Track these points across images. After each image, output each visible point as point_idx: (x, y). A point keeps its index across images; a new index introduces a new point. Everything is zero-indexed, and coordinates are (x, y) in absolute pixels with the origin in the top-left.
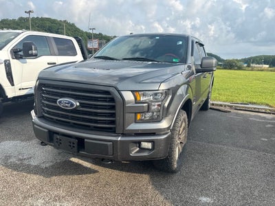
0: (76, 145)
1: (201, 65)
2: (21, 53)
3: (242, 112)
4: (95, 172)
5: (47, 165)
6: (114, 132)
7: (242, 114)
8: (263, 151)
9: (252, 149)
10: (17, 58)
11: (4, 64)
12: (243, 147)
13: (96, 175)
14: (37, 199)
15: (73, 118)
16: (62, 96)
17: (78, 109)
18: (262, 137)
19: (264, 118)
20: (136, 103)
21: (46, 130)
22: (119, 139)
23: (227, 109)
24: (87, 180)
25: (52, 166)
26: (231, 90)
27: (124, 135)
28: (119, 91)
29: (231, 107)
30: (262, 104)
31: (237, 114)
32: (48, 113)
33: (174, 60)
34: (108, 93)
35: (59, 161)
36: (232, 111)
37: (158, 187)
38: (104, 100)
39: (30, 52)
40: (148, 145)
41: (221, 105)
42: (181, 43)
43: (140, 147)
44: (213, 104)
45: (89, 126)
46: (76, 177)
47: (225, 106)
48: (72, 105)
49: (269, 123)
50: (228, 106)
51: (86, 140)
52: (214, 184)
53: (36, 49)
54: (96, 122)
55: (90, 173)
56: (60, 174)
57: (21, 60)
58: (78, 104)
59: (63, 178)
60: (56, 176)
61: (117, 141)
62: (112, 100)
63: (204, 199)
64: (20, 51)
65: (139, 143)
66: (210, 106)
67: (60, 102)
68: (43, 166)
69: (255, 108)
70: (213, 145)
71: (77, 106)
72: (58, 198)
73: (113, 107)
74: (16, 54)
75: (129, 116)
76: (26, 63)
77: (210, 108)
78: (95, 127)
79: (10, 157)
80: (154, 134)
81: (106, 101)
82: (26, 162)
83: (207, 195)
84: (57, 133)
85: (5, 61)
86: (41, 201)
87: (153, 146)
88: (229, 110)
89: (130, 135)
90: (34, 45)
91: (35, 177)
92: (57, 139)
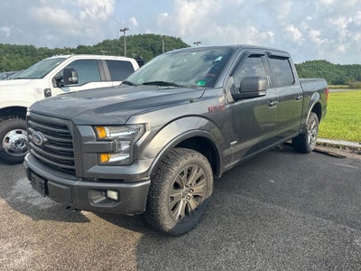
0: (43, 187)
1: (240, 89)
5: (46, 207)
6: (74, 175)
9: (332, 218)
10: (58, 86)
11: (43, 93)
13: (86, 225)
17: (45, 146)
20: (98, 140)
22: (77, 183)
28: (75, 125)
29: (353, 149)
33: (199, 83)
34: (65, 127)
39: (70, 79)
40: (113, 195)
41: (338, 147)
43: (106, 196)
44: (318, 144)
47: (344, 147)
50: (350, 148)
51: (49, 182)
53: (76, 76)
54: (59, 161)
56: (49, 218)
57: (63, 88)
58: (46, 139)
59: (50, 223)
60: (44, 219)
61: (73, 186)
62: (68, 135)
64: (61, 79)
65: (105, 191)
66: (312, 147)
68: (42, 207)
70: (269, 205)
74: (59, 82)
76: (69, 91)
77: (315, 151)
80: (121, 181)
82: (29, 201)
84: (33, 171)
85: (46, 90)
86: (10, 244)
87: (119, 196)
88: (342, 154)
89: (91, 180)
90: (74, 71)
91: (25, 218)
92: (33, 178)
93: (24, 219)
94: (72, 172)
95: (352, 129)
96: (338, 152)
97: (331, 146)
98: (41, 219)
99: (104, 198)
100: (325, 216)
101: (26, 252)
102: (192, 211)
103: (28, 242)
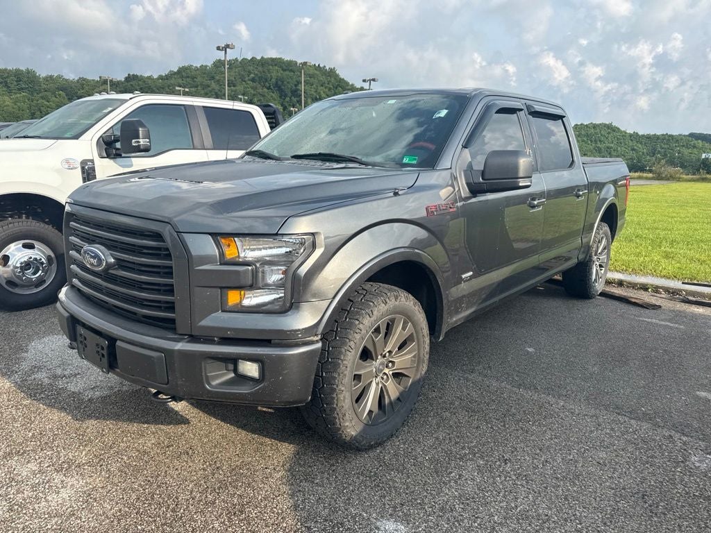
0: (105, 353)
1: (483, 173)
5: (97, 395)
6: (174, 330)
7: (695, 317)
9: (646, 417)
10: (108, 156)
11: (79, 169)
13: (181, 429)
15: (108, 292)
16: (91, 240)
17: (111, 272)
20: (222, 263)
21: (66, 315)
22: (179, 346)
23: (657, 299)
25: (104, 399)
27: (194, 339)
28: (178, 233)
29: (673, 293)
33: (405, 160)
34: (157, 236)
36: (671, 305)
38: (153, 252)
39: (134, 142)
40: (251, 369)
41: (644, 288)
43: (235, 370)
44: (608, 283)
46: (135, 427)
47: (656, 289)
48: (101, 261)
50: (667, 290)
51: (119, 343)
53: (148, 136)
54: (142, 302)
56: (106, 417)
57: (119, 160)
59: (109, 425)
60: (97, 418)
61: (173, 351)
63: (390, 526)
64: (116, 141)
65: (233, 361)
66: (599, 287)
67: (84, 255)
68: (89, 395)
70: (528, 394)
75: (204, 295)
76: (131, 165)
77: (603, 294)
78: (143, 315)
80: (266, 342)
81: (156, 256)
82: (61, 384)
84: (83, 323)
85: (84, 163)
86: (33, 466)
87: (262, 371)
88: (653, 300)
89: (208, 340)
90: (143, 125)
91: (56, 415)
92: (81, 335)
93: (55, 417)
94: (168, 326)
95: (667, 256)
96: (646, 297)
97: (633, 286)
98: (90, 417)
99: (232, 375)
100: (633, 414)
101: (70, 481)
102: (391, 403)
103: (70, 463)
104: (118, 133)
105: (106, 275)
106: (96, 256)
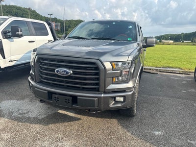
0: (70, 101)
1: (146, 43)
2: (10, 34)
3: (165, 73)
4: (79, 119)
5: (43, 117)
7: (165, 75)
8: (185, 99)
10: (6, 38)
12: (172, 97)
14: (44, 142)
15: (67, 82)
16: (59, 66)
17: (72, 75)
18: (182, 90)
19: (180, 77)
20: (113, 70)
21: (46, 92)
22: (103, 95)
23: (155, 72)
24: (75, 125)
26: (154, 59)
27: (105, 93)
28: (102, 62)
29: (157, 70)
30: (176, 68)
31: (162, 75)
32: (46, 79)
33: (129, 39)
35: (50, 113)
36: (159, 73)
37: (125, 127)
38: (91, 69)
39: (17, 33)
40: (121, 99)
41: (150, 69)
42: (131, 27)
43: (115, 100)
44: (145, 69)
45: (79, 87)
46: (66, 124)
47: (153, 69)
48: (67, 73)
49: (184, 80)
50: (155, 70)
51: (78, 97)
52: (161, 123)
53: (21, 31)
54: (85, 84)
55: (76, 120)
56: (54, 123)
57: (10, 39)
58: (72, 72)
59: (57, 125)
61: (101, 97)
62: (97, 68)
63: (157, 133)
64: (9, 32)
65: (114, 98)
67: (57, 71)
68: (40, 117)
69: (172, 71)
70: (153, 97)
71: (71, 74)
72: (58, 140)
73: (98, 74)
74: (5, 34)
75: (109, 80)
76: (13, 41)
77: (144, 72)
78: (84, 88)
79: (12, 112)
80: (124, 91)
81: (92, 70)
83: (158, 130)
84: (55, 93)
87: (125, 99)
88: (156, 72)
89: (109, 93)
92: (55, 97)
94: (97, 90)
97: (148, 69)
98: (48, 124)
104: (10, 30)
105: (70, 77)
106: (65, 71)
